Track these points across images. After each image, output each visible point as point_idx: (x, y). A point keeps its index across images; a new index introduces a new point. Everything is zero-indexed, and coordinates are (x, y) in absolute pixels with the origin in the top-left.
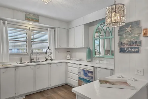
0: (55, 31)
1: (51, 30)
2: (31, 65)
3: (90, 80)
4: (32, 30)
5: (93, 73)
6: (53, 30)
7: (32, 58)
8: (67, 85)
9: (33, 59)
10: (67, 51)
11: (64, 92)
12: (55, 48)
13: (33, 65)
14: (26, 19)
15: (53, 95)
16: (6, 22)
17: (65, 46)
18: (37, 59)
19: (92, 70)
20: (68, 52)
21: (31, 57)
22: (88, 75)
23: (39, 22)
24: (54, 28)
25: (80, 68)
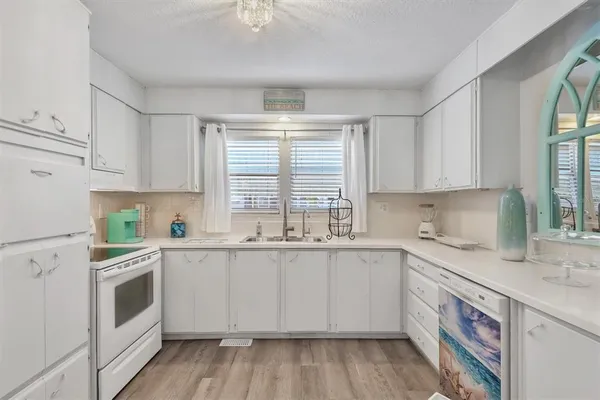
0: (366, 133)
1: (352, 130)
2: (271, 249)
3: (485, 364)
4: (293, 138)
5: (498, 330)
6: (359, 129)
7: (289, 226)
8: (408, 341)
9: (292, 229)
10: (422, 206)
11: (376, 370)
12: (370, 195)
13: (276, 249)
14: (265, 109)
15: (328, 366)
16: (224, 126)
17: (408, 187)
18: (304, 230)
19: (495, 312)
20: (427, 209)
21: (285, 224)
22: (475, 333)
23: (303, 108)
24: (364, 122)
25: (443, 286)
